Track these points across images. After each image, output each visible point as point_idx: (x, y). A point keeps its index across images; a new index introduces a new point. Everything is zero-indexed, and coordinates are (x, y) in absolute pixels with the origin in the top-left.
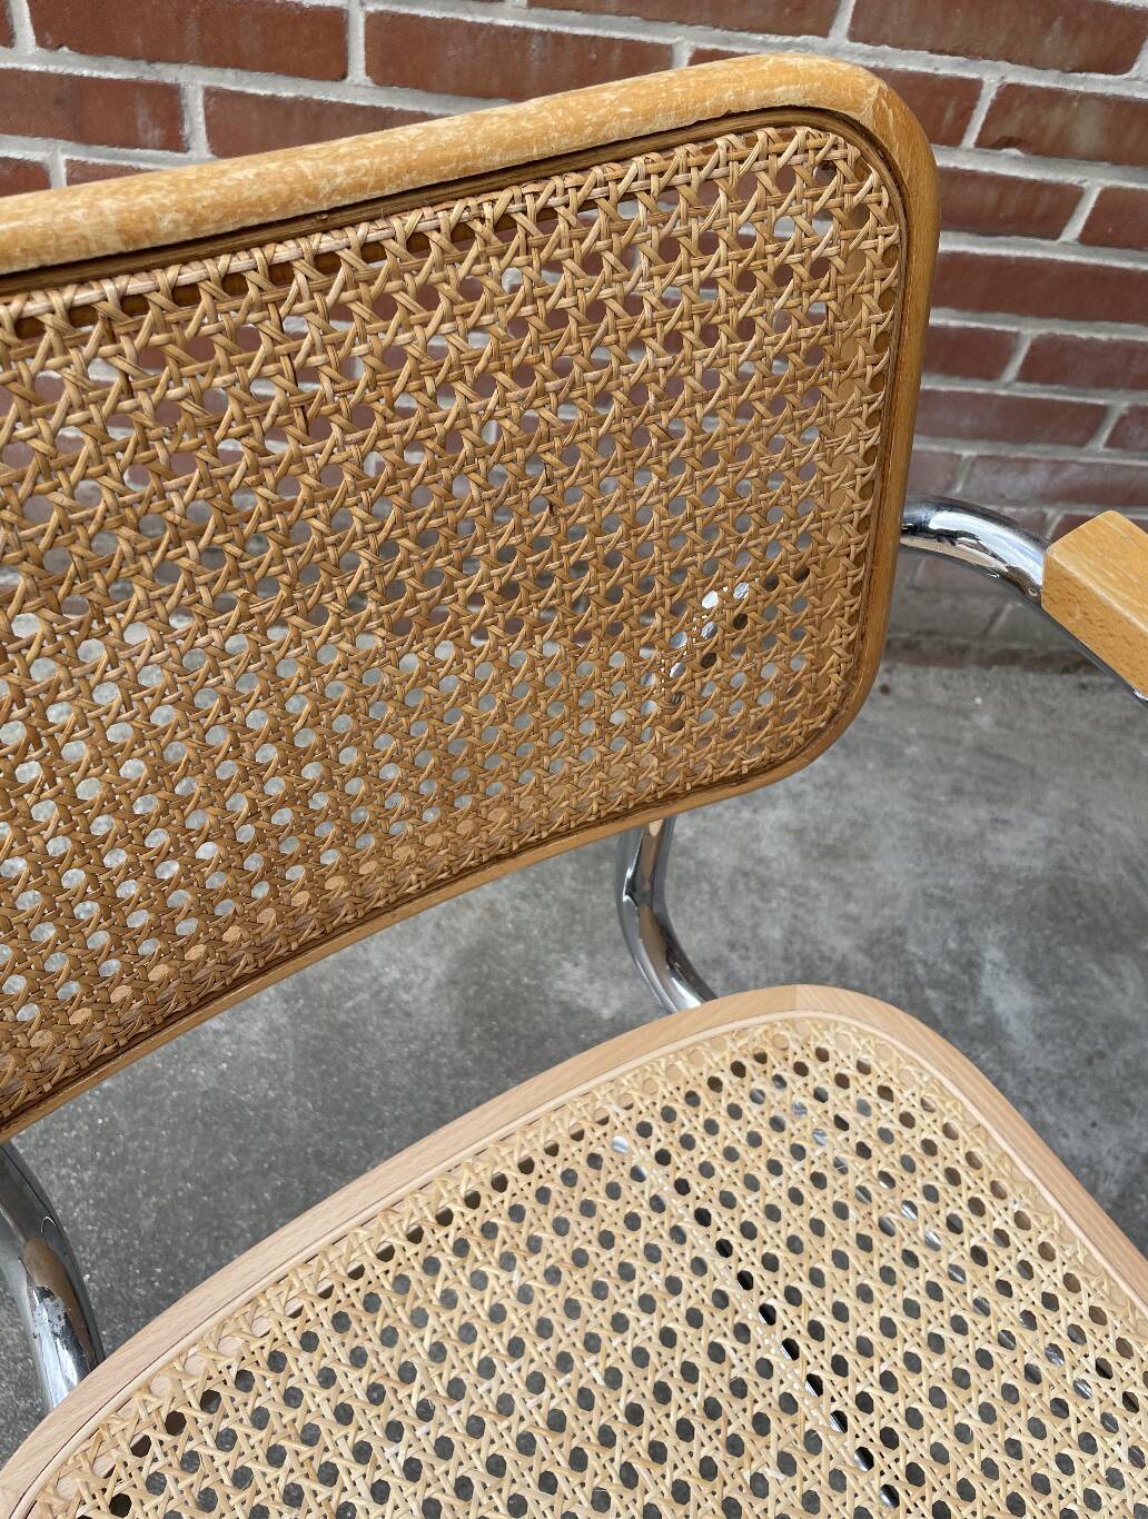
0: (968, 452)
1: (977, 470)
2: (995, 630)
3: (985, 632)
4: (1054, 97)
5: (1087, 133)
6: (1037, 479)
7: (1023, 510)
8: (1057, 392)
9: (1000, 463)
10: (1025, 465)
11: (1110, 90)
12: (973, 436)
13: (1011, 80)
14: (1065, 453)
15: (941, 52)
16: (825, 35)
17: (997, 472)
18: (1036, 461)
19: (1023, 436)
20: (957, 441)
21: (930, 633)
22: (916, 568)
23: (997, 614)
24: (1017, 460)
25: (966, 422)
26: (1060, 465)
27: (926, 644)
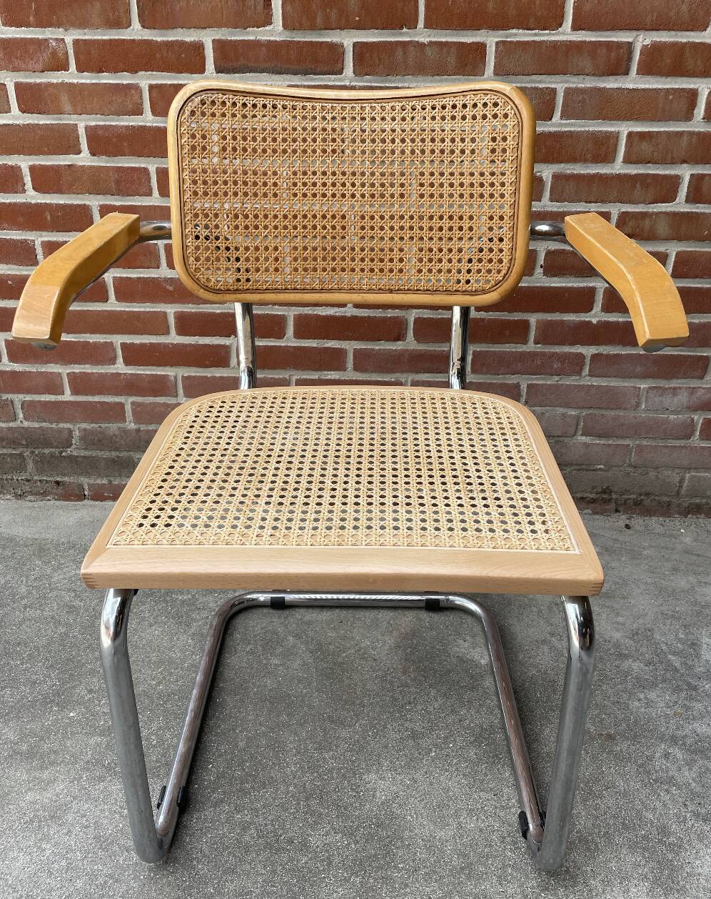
0: (644, 385)
1: (651, 395)
2: (683, 492)
3: (678, 493)
4: (644, 215)
5: (663, 228)
6: (683, 398)
7: (680, 416)
8: (681, 351)
9: (662, 391)
10: (675, 391)
11: (669, 210)
12: (645, 376)
13: (623, 210)
14: (694, 383)
15: (590, 202)
16: (540, 201)
17: (661, 395)
18: (680, 388)
19: (668, 376)
20: (636, 380)
21: (647, 494)
22: (631, 454)
23: (682, 481)
24: (670, 388)
25: (639, 369)
26: (693, 391)
27: (647, 502)
